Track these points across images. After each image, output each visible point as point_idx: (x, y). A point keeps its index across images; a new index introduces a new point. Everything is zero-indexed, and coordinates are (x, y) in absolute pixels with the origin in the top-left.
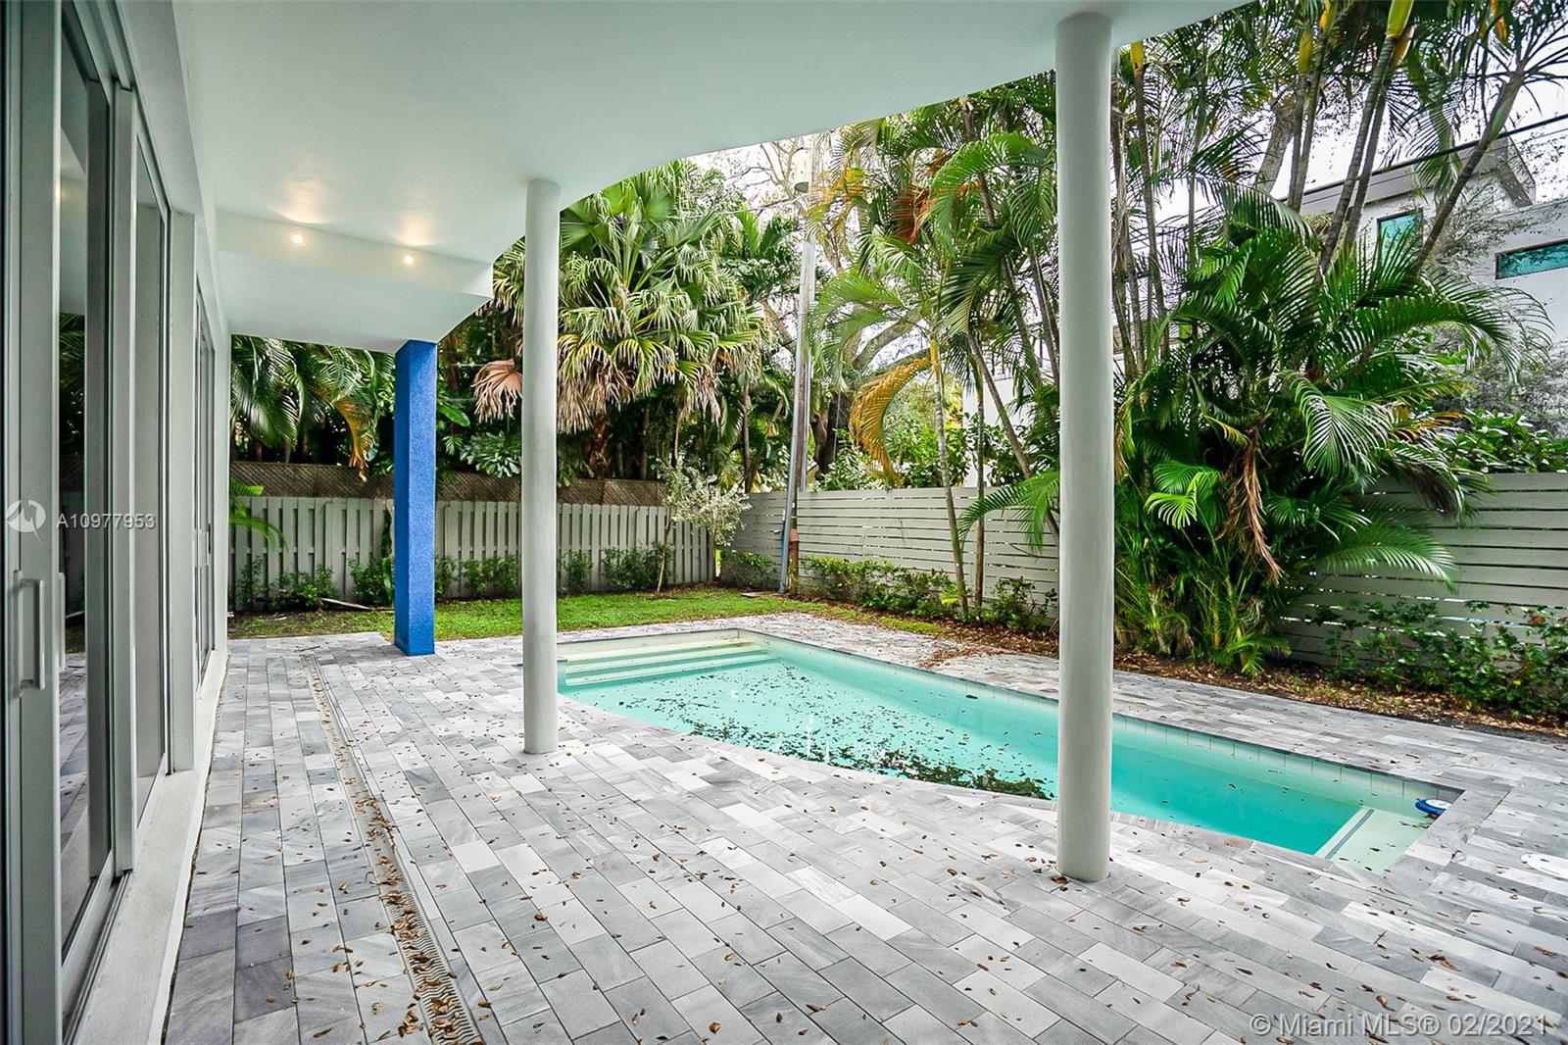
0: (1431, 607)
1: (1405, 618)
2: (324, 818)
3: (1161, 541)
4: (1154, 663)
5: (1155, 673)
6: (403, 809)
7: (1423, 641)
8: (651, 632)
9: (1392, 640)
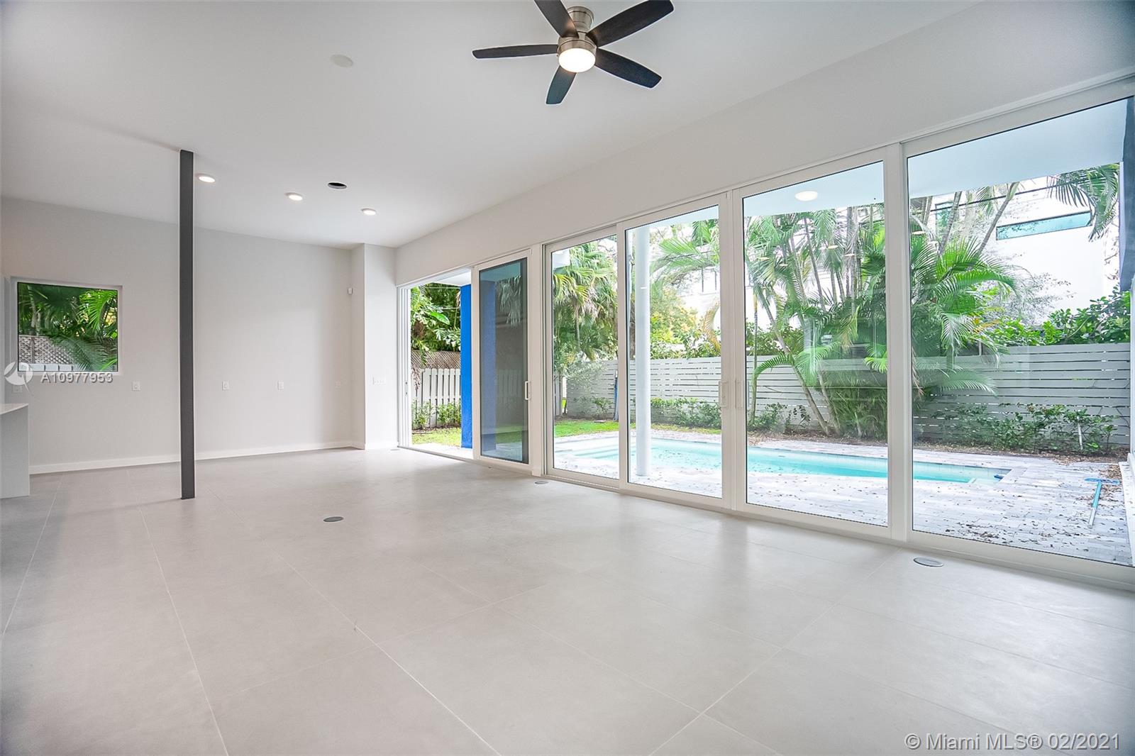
0: (984, 408)
1: (974, 412)
3: (864, 380)
4: (859, 441)
5: (860, 444)
7: (982, 422)
8: (571, 440)
9: (969, 423)
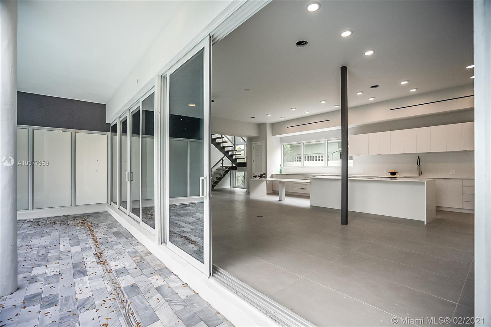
2: (115, 256)
6: (90, 260)
